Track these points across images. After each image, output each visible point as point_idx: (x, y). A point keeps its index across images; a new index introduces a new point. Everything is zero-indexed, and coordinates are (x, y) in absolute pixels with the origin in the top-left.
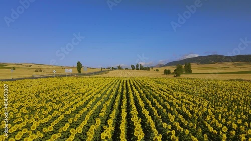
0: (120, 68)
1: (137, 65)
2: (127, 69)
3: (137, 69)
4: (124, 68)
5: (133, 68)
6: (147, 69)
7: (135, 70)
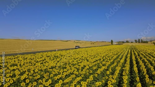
0: (127, 42)
1: (139, 40)
2: (132, 42)
3: (139, 42)
4: (130, 42)
5: (136, 41)
6: (146, 42)
7: (138, 43)
